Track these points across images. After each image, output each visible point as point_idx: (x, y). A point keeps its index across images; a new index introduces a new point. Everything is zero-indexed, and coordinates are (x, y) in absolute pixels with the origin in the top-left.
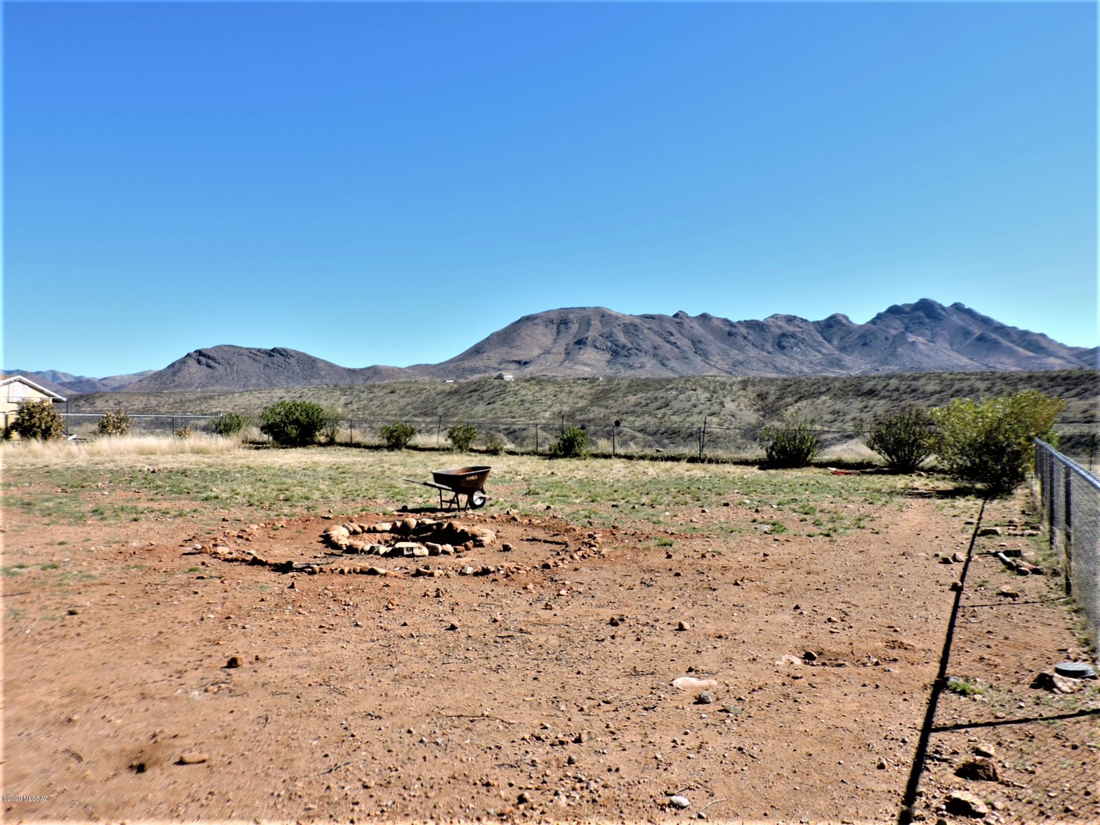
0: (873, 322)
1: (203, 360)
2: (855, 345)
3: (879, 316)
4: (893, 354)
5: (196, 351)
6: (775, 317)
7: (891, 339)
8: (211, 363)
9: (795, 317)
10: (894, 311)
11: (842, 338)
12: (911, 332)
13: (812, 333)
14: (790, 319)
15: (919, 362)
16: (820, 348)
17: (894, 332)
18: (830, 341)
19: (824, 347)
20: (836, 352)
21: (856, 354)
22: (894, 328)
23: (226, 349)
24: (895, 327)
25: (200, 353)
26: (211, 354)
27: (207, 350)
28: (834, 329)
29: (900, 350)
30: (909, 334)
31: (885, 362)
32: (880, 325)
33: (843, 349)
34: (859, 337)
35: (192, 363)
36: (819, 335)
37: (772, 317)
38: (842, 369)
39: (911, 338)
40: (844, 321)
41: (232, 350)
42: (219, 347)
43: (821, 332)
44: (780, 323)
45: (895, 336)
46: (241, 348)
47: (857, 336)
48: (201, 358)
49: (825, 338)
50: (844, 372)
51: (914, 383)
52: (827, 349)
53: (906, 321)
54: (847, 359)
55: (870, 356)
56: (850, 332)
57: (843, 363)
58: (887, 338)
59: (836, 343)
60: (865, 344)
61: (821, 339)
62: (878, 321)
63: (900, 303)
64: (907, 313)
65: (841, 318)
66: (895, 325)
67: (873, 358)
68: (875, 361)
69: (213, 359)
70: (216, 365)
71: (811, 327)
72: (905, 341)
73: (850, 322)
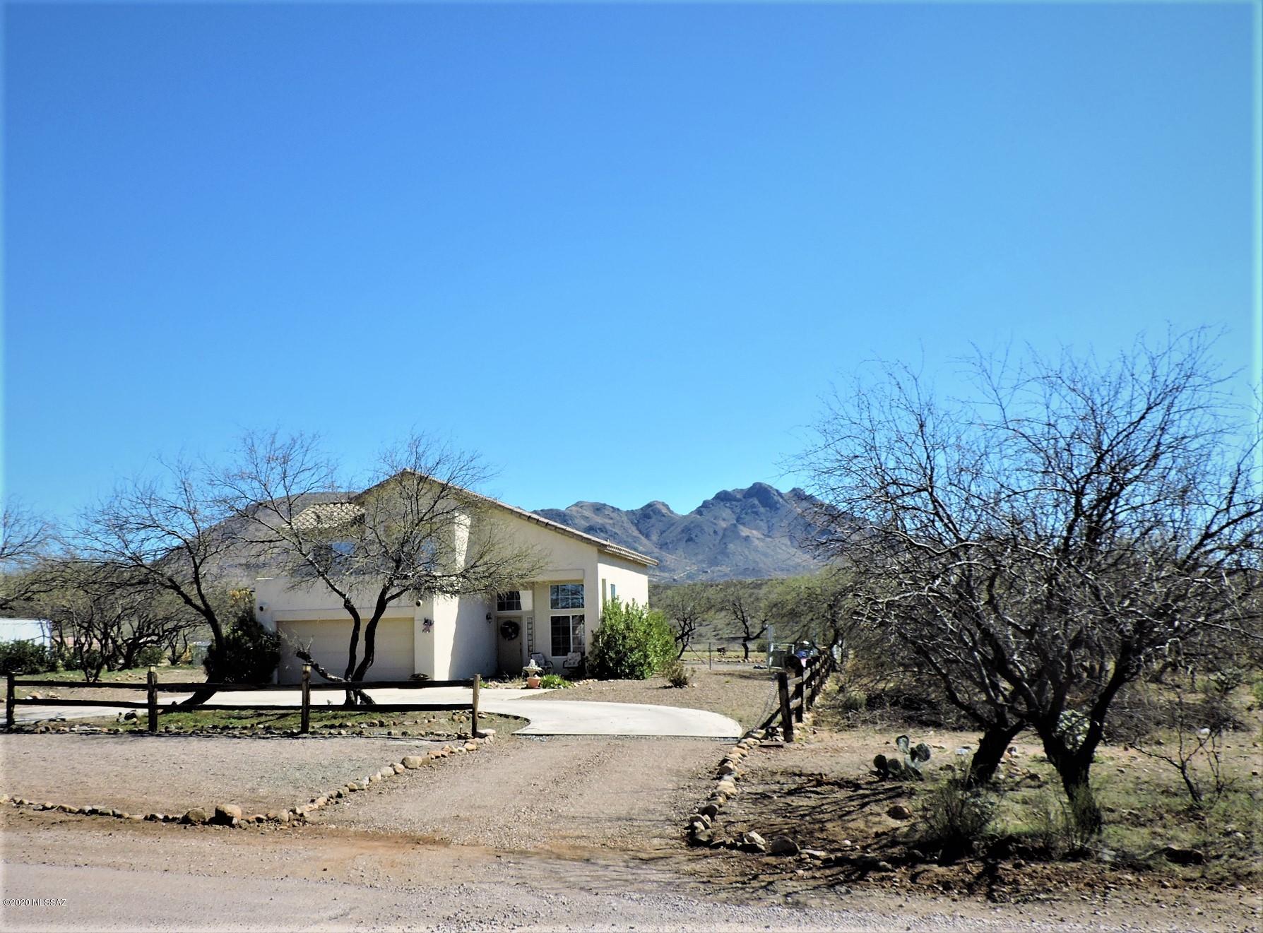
0: (699, 511)
2: (679, 540)
3: (706, 505)
4: (724, 552)
6: (579, 505)
7: (721, 533)
9: (605, 505)
10: (723, 497)
11: (662, 532)
12: (744, 524)
13: (625, 525)
14: (599, 508)
15: (755, 562)
16: (637, 545)
17: (724, 525)
18: (647, 536)
19: (641, 544)
20: (656, 550)
21: (680, 552)
22: (724, 520)
24: (726, 517)
28: (653, 521)
29: (731, 546)
30: (741, 527)
31: (714, 562)
32: (708, 516)
33: (663, 546)
34: (683, 531)
36: (634, 528)
37: (576, 505)
38: (663, 571)
39: (744, 531)
40: (664, 511)
43: (636, 525)
44: (587, 513)
45: (725, 530)
47: (679, 529)
49: (641, 532)
50: (666, 575)
51: (756, 591)
52: (644, 546)
53: (738, 510)
54: (670, 559)
55: (696, 554)
56: (673, 524)
57: (664, 563)
58: (715, 532)
59: (654, 538)
60: (690, 540)
61: (636, 533)
62: (705, 511)
63: (729, 488)
64: (739, 500)
65: (661, 507)
66: (724, 515)
67: (700, 557)
68: (703, 561)
71: (625, 518)
72: (738, 536)
73: (671, 512)
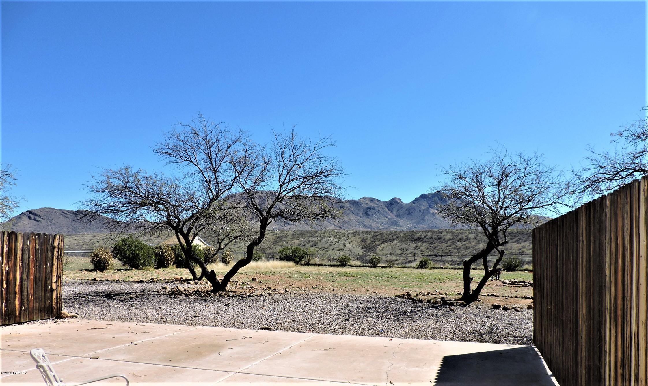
0: (413, 202)
1: (32, 216)
2: (405, 214)
3: (416, 199)
4: (423, 219)
5: (27, 211)
6: (364, 198)
7: (422, 211)
8: (37, 218)
9: (375, 198)
10: (423, 197)
11: (398, 210)
12: (432, 208)
13: (383, 207)
14: (372, 200)
15: (436, 223)
16: (387, 215)
17: (423, 208)
18: (392, 212)
19: (389, 215)
20: (395, 218)
21: (405, 218)
22: (424, 206)
23: (47, 210)
24: (424, 205)
25: (30, 212)
26: (37, 213)
27: (35, 210)
28: (394, 206)
29: (426, 217)
30: (431, 209)
31: (419, 223)
32: (417, 204)
33: (398, 216)
34: (406, 210)
35: (25, 218)
36: (386, 208)
37: (363, 198)
38: (398, 226)
39: (432, 211)
40: (399, 201)
41: (51, 211)
42: (42, 209)
43: (387, 207)
44: (367, 202)
45: (424, 210)
46: (57, 210)
47: (405, 209)
48: (31, 215)
49: (389, 210)
50: (399, 228)
51: (440, 234)
52: (390, 216)
53: (430, 202)
54: (401, 221)
55: (412, 220)
56: (403, 207)
57: (398, 223)
58: (420, 211)
59: (395, 213)
60: (409, 214)
61: (387, 210)
62: (416, 202)
64: (430, 198)
65: (398, 200)
66: (424, 204)
67: (413, 221)
68: (414, 223)
69: (39, 216)
70: (41, 220)
71: (383, 204)
72: (429, 213)
73: (402, 202)
